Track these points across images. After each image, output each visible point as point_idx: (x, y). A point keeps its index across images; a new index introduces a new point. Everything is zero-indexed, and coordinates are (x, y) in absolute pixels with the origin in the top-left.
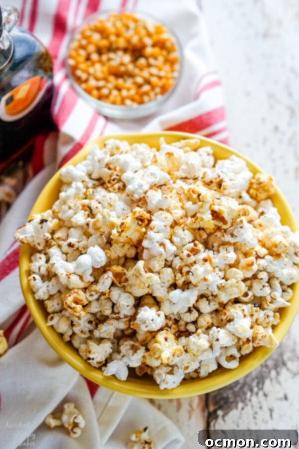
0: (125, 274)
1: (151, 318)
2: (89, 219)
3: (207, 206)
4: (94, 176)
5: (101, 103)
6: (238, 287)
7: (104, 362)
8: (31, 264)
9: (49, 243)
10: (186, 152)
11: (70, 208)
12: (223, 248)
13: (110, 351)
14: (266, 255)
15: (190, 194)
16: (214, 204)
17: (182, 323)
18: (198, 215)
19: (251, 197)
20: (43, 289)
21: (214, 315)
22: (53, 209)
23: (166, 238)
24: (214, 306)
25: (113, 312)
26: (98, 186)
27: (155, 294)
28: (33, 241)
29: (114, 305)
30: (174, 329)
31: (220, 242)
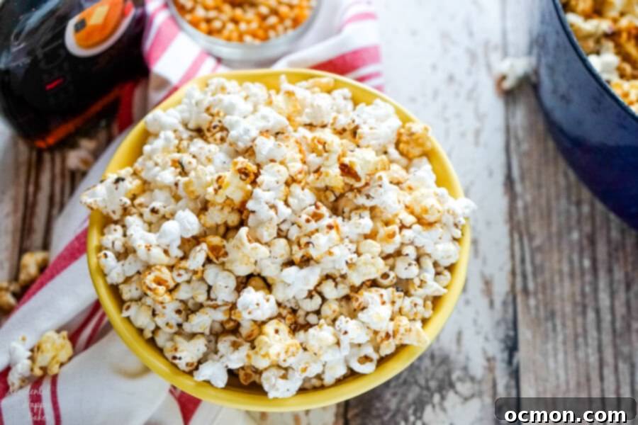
0: (224, 247)
1: (255, 302)
2: (179, 178)
3: (335, 157)
4: (191, 126)
5: (212, 39)
6: (373, 264)
7: (196, 364)
8: (101, 238)
9: (128, 210)
10: (313, 93)
11: (156, 164)
12: (356, 214)
13: (203, 349)
14: (414, 223)
15: (315, 144)
16: (344, 155)
17: (301, 313)
18: (322, 169)
19: (402, 154)
20: (117, 270)
21: (343, 303)
22: (134, 167)
23: (280, 199)
24: (343, 290)
25: (209, 298)
26: (195, 137)
27: (264, 274)
28: (106, 207)
29: (210, 288)
30: (289, 319)
31: (353, 206)
